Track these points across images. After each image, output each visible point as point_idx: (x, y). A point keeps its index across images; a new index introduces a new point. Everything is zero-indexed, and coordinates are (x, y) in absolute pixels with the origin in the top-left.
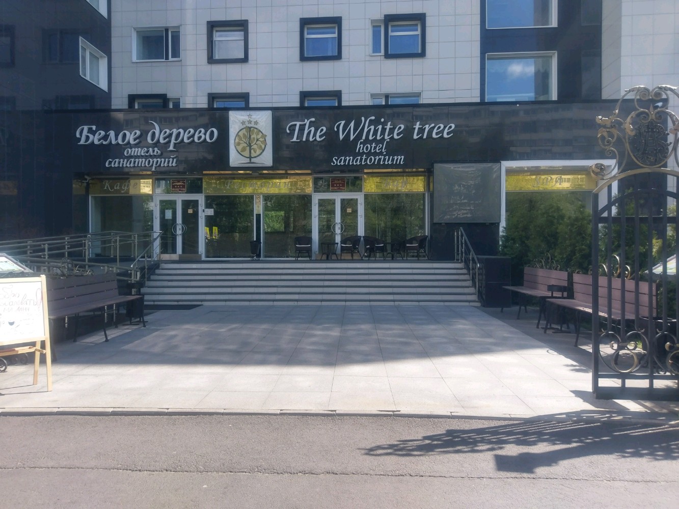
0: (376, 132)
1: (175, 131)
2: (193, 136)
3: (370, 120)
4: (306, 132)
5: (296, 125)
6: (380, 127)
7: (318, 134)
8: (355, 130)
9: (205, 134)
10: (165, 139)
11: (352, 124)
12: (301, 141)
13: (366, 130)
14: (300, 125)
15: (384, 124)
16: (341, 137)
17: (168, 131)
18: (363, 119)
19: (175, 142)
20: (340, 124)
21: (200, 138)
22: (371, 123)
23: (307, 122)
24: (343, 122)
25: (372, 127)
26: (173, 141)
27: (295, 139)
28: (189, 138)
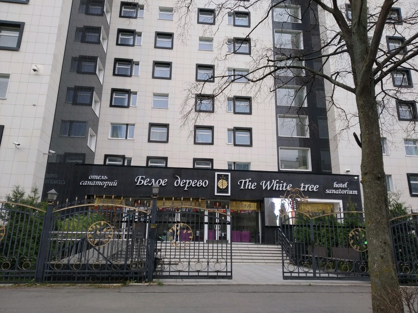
0: (279, 187)
1: (188, 181)
2: (197, 183)
3: (277, 181)
4: (247, 184)
5: (242, 181)
6: (281, 185)
7: (253, 186)
8: (270, 185)
9: (202, 182)
10: (183, 184)
11: (269, 183)
12: (245, 189)
13: (275, 186)
14: (245, 181)
15: (283, 183)
16: (264, 188)
17: (185, 181)
18: (273, 180)
19: (188, 186)
20: (263, 182)
21: (200, 184)
22: (277, 182)
23: (247, 180)
24: (264, 182)
25: (278, 185)
26: (187, 186)
27: (242, 188)
28: (194, 185)
